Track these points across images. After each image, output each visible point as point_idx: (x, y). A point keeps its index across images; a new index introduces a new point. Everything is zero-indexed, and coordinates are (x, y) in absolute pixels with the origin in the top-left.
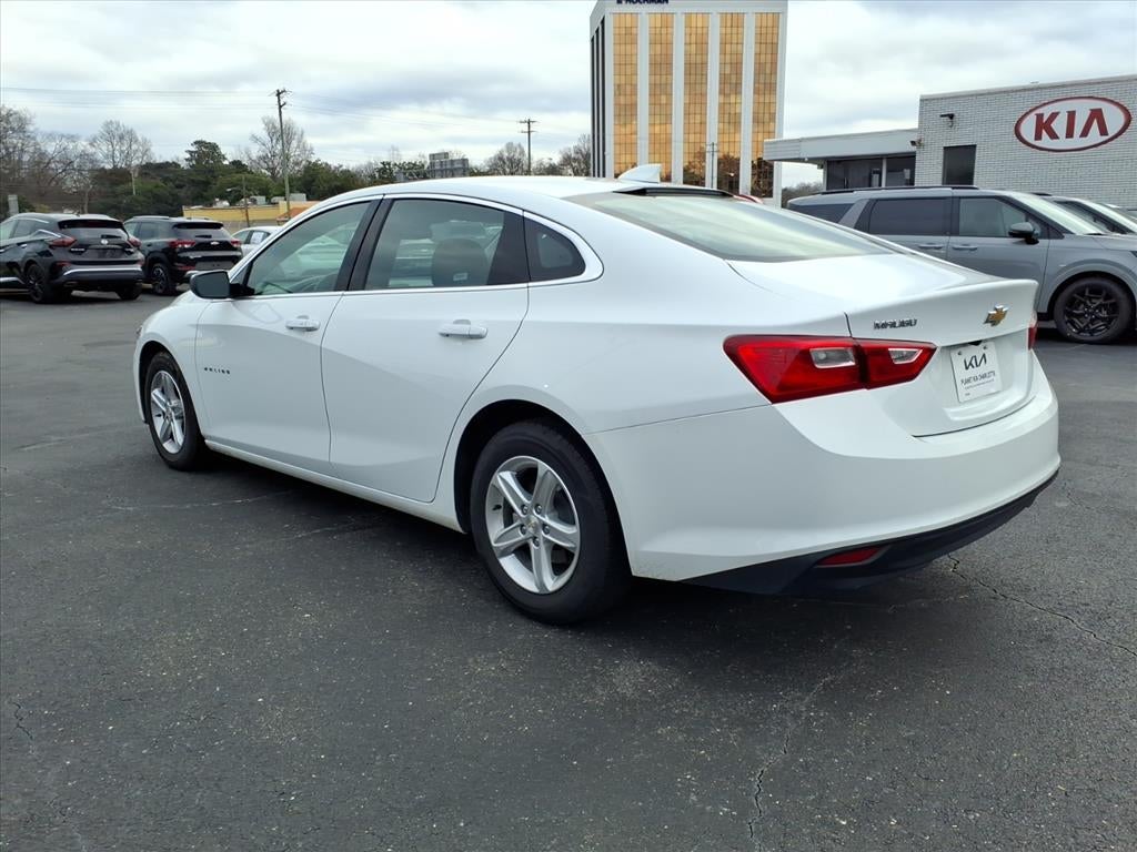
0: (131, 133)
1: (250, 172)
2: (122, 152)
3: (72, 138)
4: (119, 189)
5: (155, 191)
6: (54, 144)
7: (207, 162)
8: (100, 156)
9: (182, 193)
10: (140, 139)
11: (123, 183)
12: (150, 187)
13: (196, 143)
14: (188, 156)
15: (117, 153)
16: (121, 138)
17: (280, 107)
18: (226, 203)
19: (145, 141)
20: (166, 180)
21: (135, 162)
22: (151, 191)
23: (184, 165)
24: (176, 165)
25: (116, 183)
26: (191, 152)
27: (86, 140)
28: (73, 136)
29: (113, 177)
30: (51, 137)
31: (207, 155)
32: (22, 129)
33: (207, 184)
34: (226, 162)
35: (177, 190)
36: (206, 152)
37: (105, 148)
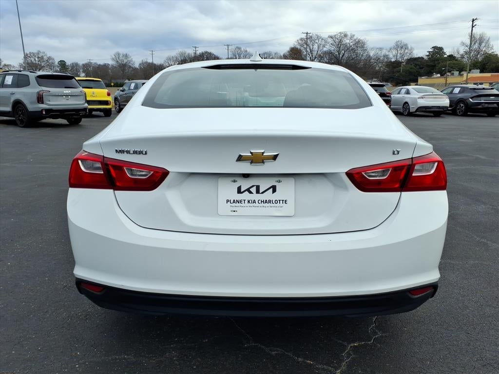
0: (406, 45)
1: (456, 60)
2: (401, 54)
3: (381, 49)
4: (395, 70)
5: (410, 70)
6: (373, 52)
7: (437, 56)
8: (391, 56)
9: (422, 71)
10: (409, 48)
11: (398, 67)
12: (408, 68)
13: (433, 48)
14: (428, 54)
15: (399, 54)
16: (402, 47)
17: (473, 27)
18: (439, 75)
19: (412, 48)
20: (416, 65)
21: (406, 58)
22: (408, 70)
23: (426, 58)
24: (422, 58)
25: (395, 67)
26: (429, 52)
27: (386, 50)
28: (381, 48)
29: (395, 65)
30: (372, 49)
31: (437, 53)
32: (363, 47)
33: (434, 66)
34: (446, 56)
35: (420, 70)
36: (438, 51)
37: (394, 52)
